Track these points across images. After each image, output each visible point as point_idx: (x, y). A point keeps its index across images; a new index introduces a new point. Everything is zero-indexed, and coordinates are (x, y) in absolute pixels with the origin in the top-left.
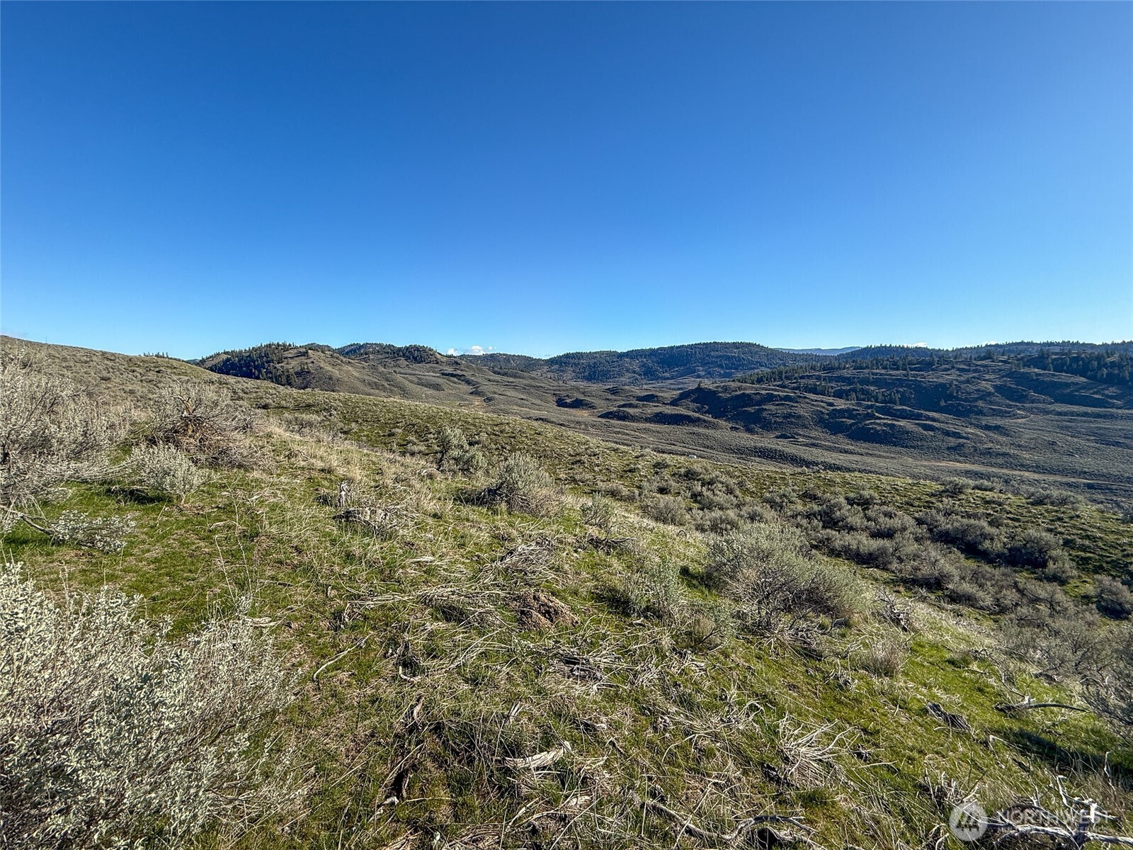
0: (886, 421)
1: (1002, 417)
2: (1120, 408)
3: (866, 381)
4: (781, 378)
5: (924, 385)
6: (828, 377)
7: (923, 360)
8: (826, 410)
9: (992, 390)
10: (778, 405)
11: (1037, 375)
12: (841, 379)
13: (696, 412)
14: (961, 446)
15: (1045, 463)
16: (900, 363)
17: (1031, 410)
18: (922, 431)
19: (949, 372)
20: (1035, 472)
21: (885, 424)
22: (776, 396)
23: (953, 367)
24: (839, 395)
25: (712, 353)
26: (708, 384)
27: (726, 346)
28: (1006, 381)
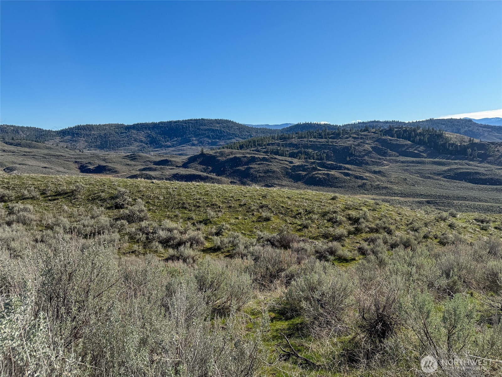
0: (324, 172)
1: (377, 165)
2: (426, 158)
3: (306, 146)
4: (255, 146)
5: (338, 148)
6: (285, 144)
7: (335, 132)
8: (289, 166)
9: (371, 149)
10: (259, 164)
11: (391, 140)
12: (291, 145)
13: (203, 172)
14: (364, 184)
15: (404, 191)
16: (323, 134)
17: (389, 161)
18: (344, 177)
19: (349, 139)
20: (401, 197)
21: (324, 174)
22: (257, 158)
23: (350, 136)
24: (292, 155)
25: (202, 127)
26: (207, 151)
27: (210, 122)
28: (377, 144)
